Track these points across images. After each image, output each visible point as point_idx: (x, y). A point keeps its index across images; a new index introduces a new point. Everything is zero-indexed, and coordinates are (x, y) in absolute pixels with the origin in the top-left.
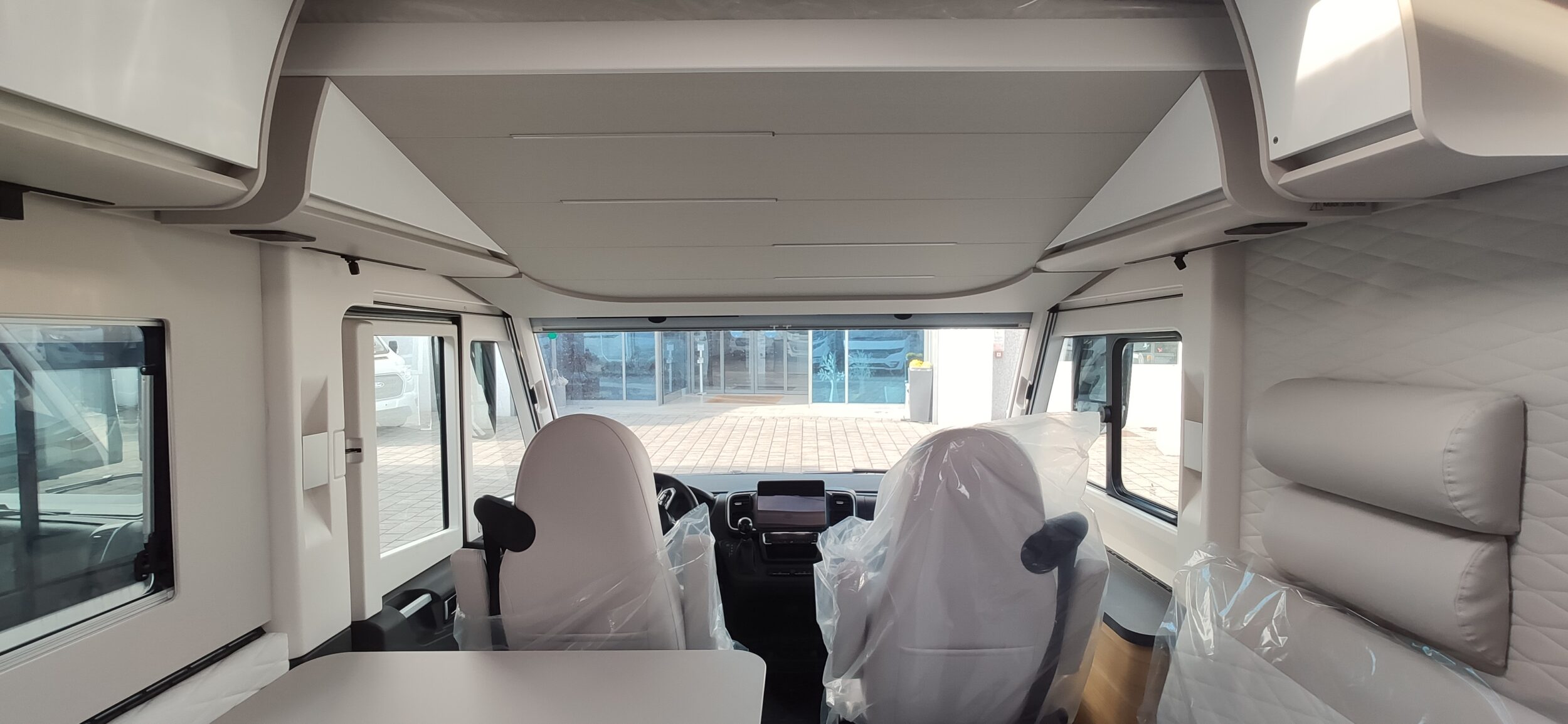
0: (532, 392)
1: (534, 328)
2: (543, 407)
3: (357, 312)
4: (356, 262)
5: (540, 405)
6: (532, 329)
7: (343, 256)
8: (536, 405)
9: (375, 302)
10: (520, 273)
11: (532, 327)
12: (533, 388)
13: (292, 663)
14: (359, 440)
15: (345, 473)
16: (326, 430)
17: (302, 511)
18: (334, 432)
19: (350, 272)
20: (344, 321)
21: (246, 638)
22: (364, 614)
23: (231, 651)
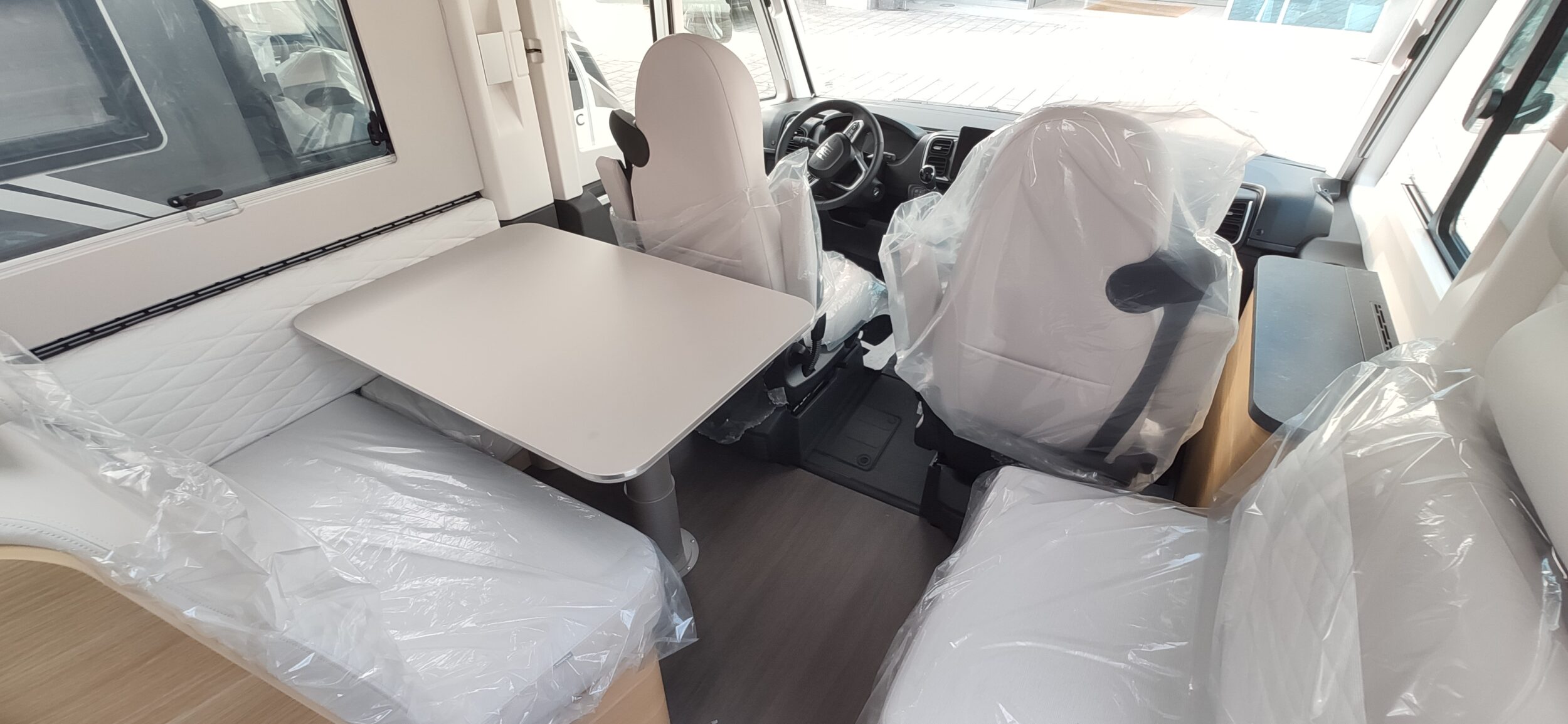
2: (779, 11)
13: (503, 223)
14: (537, 41)
15: (528, 72)
16: (501, 30)
17: (491, 104)
18: (510, 32)
21: (465, 198)
22: (563, 195)
23: (453, 204)
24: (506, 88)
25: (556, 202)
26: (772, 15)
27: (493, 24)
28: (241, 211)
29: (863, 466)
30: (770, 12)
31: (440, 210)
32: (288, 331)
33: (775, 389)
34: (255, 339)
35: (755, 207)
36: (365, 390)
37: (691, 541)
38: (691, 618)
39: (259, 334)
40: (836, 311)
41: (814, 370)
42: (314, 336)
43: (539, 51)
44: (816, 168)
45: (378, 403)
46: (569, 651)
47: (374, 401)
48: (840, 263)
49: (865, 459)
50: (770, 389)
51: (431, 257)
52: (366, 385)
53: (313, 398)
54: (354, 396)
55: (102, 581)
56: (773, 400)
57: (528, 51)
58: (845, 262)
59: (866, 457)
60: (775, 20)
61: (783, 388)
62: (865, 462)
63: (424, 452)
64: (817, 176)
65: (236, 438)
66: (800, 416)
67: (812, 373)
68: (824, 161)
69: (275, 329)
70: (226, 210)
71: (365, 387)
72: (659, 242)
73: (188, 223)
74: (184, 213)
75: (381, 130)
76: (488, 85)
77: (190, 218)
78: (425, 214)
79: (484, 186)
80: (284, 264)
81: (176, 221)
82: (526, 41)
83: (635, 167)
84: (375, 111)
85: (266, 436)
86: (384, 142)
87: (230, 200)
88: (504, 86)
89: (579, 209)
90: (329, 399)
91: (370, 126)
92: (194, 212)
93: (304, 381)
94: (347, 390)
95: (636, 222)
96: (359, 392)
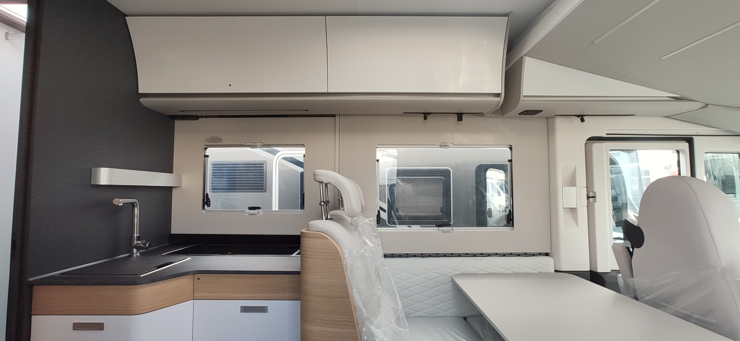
3: (593, 139)
4: (583, 117)
7: (576, 116)
9: (607, 134)
10: (706, 105)
13: (556, 271)
14: (595, 193)
15: (586, 205)
16: (575, 186)
17: (562, 216)
18: (580, 188)
19: (581, 122)
20: (586, 144)
21: (540, 254)
22: (597, 270)
23: (534, 255)
25: (590, 271)
27: (572, 183)
28: (453, 232)
31: (526, 255)
32: (450, 279)
36: (468, 319)
39: (441, 276)
42: (456, 281)
43: (594, 197)
45: (469, 325)
47: (468, 324)
52: (468, 317)
53: (448, 311)
54: (463, 319)
57: (588, 197)
65: (418, 312)
69: (446, 277)
70: (449, 230)
71: (468, 318)
72: (648, 296)
73: (437, 231)
74: (437, 228)
75: (512, 218)
76: (563, 208)
77: (438, 230)
78: (519, 255)
79: (551, 251)
80: (460, 255)
81: (434, 230)
82: (588, 192)
83: (635, 249)
84: (511, 210)
85: (427, 317)
86: (511, 222)
87: (452, 228)
88: (572, 209)
89: (604, 276)
90: (453, 315)
91: (508, 215)
92: (441, 228)
93: (448, 302)
94: (461, 315)
95: (632, 279)
96: (465, 319)
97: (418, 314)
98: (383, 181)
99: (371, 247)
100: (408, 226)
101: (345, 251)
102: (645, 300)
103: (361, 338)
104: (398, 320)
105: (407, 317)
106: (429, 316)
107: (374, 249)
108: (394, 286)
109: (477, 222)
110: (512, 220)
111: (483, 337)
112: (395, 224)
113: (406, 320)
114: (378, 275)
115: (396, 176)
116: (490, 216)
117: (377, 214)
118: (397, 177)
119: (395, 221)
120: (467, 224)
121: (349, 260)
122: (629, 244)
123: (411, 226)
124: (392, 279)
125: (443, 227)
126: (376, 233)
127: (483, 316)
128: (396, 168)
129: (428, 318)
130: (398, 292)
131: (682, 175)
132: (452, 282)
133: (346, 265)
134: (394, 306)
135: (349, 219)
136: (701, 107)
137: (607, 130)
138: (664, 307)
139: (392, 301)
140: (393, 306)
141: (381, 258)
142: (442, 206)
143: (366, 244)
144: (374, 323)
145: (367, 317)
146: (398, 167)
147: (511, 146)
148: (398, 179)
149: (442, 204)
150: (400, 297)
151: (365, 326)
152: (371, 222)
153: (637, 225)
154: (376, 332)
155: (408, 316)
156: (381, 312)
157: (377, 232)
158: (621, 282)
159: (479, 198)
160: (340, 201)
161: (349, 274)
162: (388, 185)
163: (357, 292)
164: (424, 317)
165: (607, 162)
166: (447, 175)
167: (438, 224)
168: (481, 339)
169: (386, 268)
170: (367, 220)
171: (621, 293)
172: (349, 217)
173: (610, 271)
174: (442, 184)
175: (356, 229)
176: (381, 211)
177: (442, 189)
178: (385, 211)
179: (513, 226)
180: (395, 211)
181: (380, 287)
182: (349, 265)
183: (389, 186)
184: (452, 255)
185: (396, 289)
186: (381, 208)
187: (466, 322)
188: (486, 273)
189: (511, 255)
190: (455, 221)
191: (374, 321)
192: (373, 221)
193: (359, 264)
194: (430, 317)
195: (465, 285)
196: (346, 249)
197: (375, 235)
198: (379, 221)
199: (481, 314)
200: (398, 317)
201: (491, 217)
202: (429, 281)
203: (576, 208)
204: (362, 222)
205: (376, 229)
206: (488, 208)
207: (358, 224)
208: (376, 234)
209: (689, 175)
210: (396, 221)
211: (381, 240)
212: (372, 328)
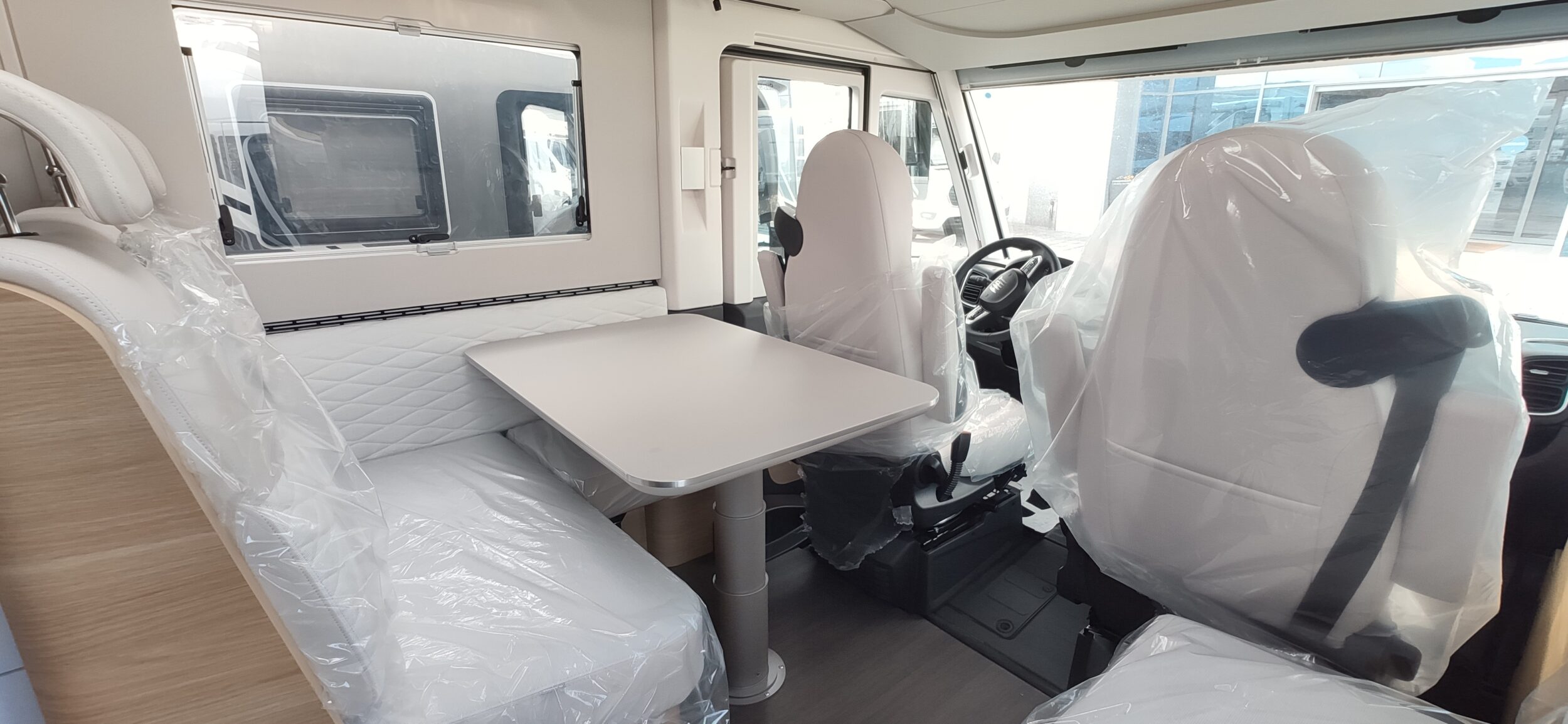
0: (962, 156)
1: (963, 86)
2: (975, 173)
3: (734, 51)
5: (972, 172)
6: (961, 87)
8: (966, 171)
9: (756, 43)
10: (894, 8)
11: (960, 84)
12: (963, 152)
13: (670, 312)
14: (733, 160)
15: (720, 184)
16: (702, 146)
17: (681, 205)
18: (710, 149)
19: (714, 9)
20: (721, 58)
21: (643, 283)
22: (733, 300)
23: (631, 287)
24: (698, 194)
25: (724, 305)
26: (968, 177)
27: (697, 140)
28: (457, 253)
29: (1003, 632)
30: (966, 174)
31: (616, 287)
32: (460, 358)
33: (901, 507)
34: (434, 359)
35: (894, 290)
36: (510, 433)
37: (779, 667)
38: (727, 711)
39: (439, 356)
40: (986, 437)
41: (951, 497)
42: (475, 360)
43: (732, 168)
44: (987, 301)
45: (515, 443)
46: (564, 681)
47: (513, 442)
48: (1002, 400)
49: (1006, 625)
50: (897, 506)
51: (598, 326)
52: (512, 428)
53: (464, 427)
54: (499, 435)
55: (114, 362)
56: (897, 519)
57: (724, 169)
58: (1009, 400)
59: (1010, 624)
60: (970, 181)
61: (910, 507)
62: (1006, 629)
63: (527, 480)
64: (987, 309)
65: (392, 442)
66: (931, 553)
67: (948, 499)
68: (996, 294)
69: (451, 355)
70: (446, 249)
71: (510, 430)
72: (802, 331)
73: (415, 253)
74: (415, 246)
75: (586, 213)
76: (682, 190)
77: (417, 250)
78: (604, 290)
79: (662, 276)
80: (478, 305)
81: (407, 250)
82: (723, 159)
83: (790, 258)
84: (584, 196)
85: (416, 449)
86: (586, 223)
87: (452, 243)
88: (697, 192)
89: (744, 311)
90: (477, 432)
91: (578, 208)
92: (423, 246)
93: (462, 409)
94: (495, 429)
95: (783, 309)
96: (504, 433)
97: (392, 448)
98: (224, 124)
99: (212, 307)
100: (328, 247)
101: (116, 329)
102: (799, 338)
103: (235, 546)
104: (341, 475)
105: (364, 460)
106: (417, 445)
107: (224, 312)
108: (313, 399)
109: (509, 229)
110: (587, 218)
111: (545, 459)
112: (289, 244)
113: (363, 469)
114: (256, 378)
115: (265, 108)
116: (539, 213)
117: (219, 216)
118: (268, 110)
119: (285, 237)
120: (485, 231)
121: (135, 352)
122: (780, 251)
123: (337, 245)
124: (303, 382)
125: (428, 241)
126: (227, 270)
127: (542, 419)
128: (262, 83)
129: (418, 451)
130: (329, 411)
131: (853, 128)
132: (466, 364)
133: (130, 370)
134: (323, 445)
135: (111, 232)
136: (886, 11)
137: (756, 34)
138: (821, 344)
139: (314, 435)
140: (321, 447)
141: (256, 333)
142: (420, 193)
143: (192, 300)
144: (267, 500)
145: (244, 489)
146: (264, 80)
147: (577, 46)
148: (273, 118)
149: (419, 187)
150: (335, 420)
151: (239, 513)
152: (203, 238)
153: (795, 217)
154: (279, 518)
155: (366, 458)
156: (286, 469)
157: (228, 266)
158: (768, 314)
159: (511, 172)
160: (60, 178)
161: (148, 392)
162: (243, 138)
163: (193, 436)
164: (407, 451)
165: (753, 103)
166: (423, 113)
167: (415, 236)
168: (540, 463)
169: (279, 358)
170: (183, 236)
171: (766, 334)
172: (105, 222)
173: (751, 300)
174: (412, 135)
175: (145, 262)
176: (231, 209)
177: (414, 147)
178: (245, 209)
179: (589, 230)
180: (283, 210)
181: (268, 408)
182: (140, 367)
183: (246, 141)
184: (459, 306)
185: (321, 406)
186: (228, 199)
187: (508, 439)
188: (540, 334)
189: (588, 290)
190: (456, 228)
191: (268, 495)
192: (209, 237)
193: (178, 360)
194: (423, 448)
195: (496, 365)
196: (119, 323)
197: (224, 277)
198: (229, 235)
199: (538, 416)
200: (341, 467)
201: (541, 215)
202: (409, 372)
203: (703, 191)
204: (166, 241)
205: (225, 259)
206: (533, 196)
207: (153, 246)
208: (226, 273)
209: (861, 129)
210: (289, 234)
211: (245, 286)
212: (266, 511)
